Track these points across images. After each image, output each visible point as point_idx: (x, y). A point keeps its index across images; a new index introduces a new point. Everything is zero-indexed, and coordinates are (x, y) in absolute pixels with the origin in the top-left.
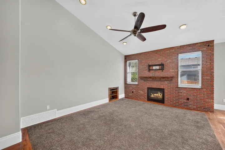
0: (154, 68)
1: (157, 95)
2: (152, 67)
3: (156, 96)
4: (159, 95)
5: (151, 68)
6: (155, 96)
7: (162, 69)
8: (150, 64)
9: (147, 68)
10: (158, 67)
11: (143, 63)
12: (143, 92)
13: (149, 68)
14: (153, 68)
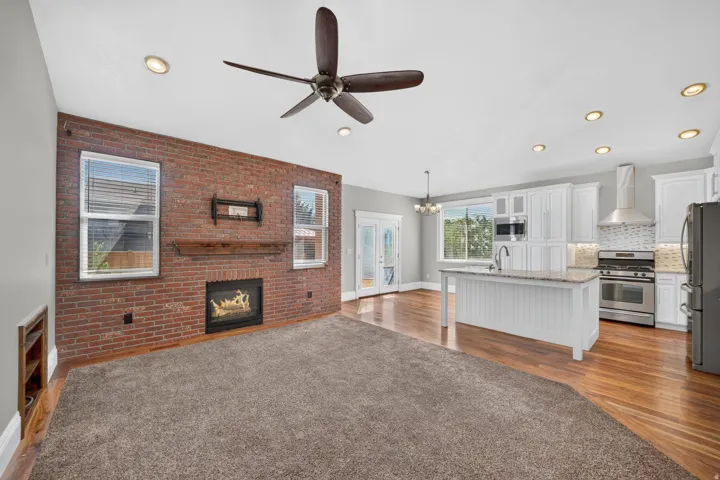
0: (233, 211)
1: (234, 303)
2: (223, 207)
3: (232, 308)
4: (240, 302)
5: (221, 210)
6: (225, 309)
7: (257, 218)
8: (221, 194)
9: (206, 208)
10: (243, 212)
11: (188, 186)
12: (186, 305)
13: (213, 209)
14: (227, 210)
